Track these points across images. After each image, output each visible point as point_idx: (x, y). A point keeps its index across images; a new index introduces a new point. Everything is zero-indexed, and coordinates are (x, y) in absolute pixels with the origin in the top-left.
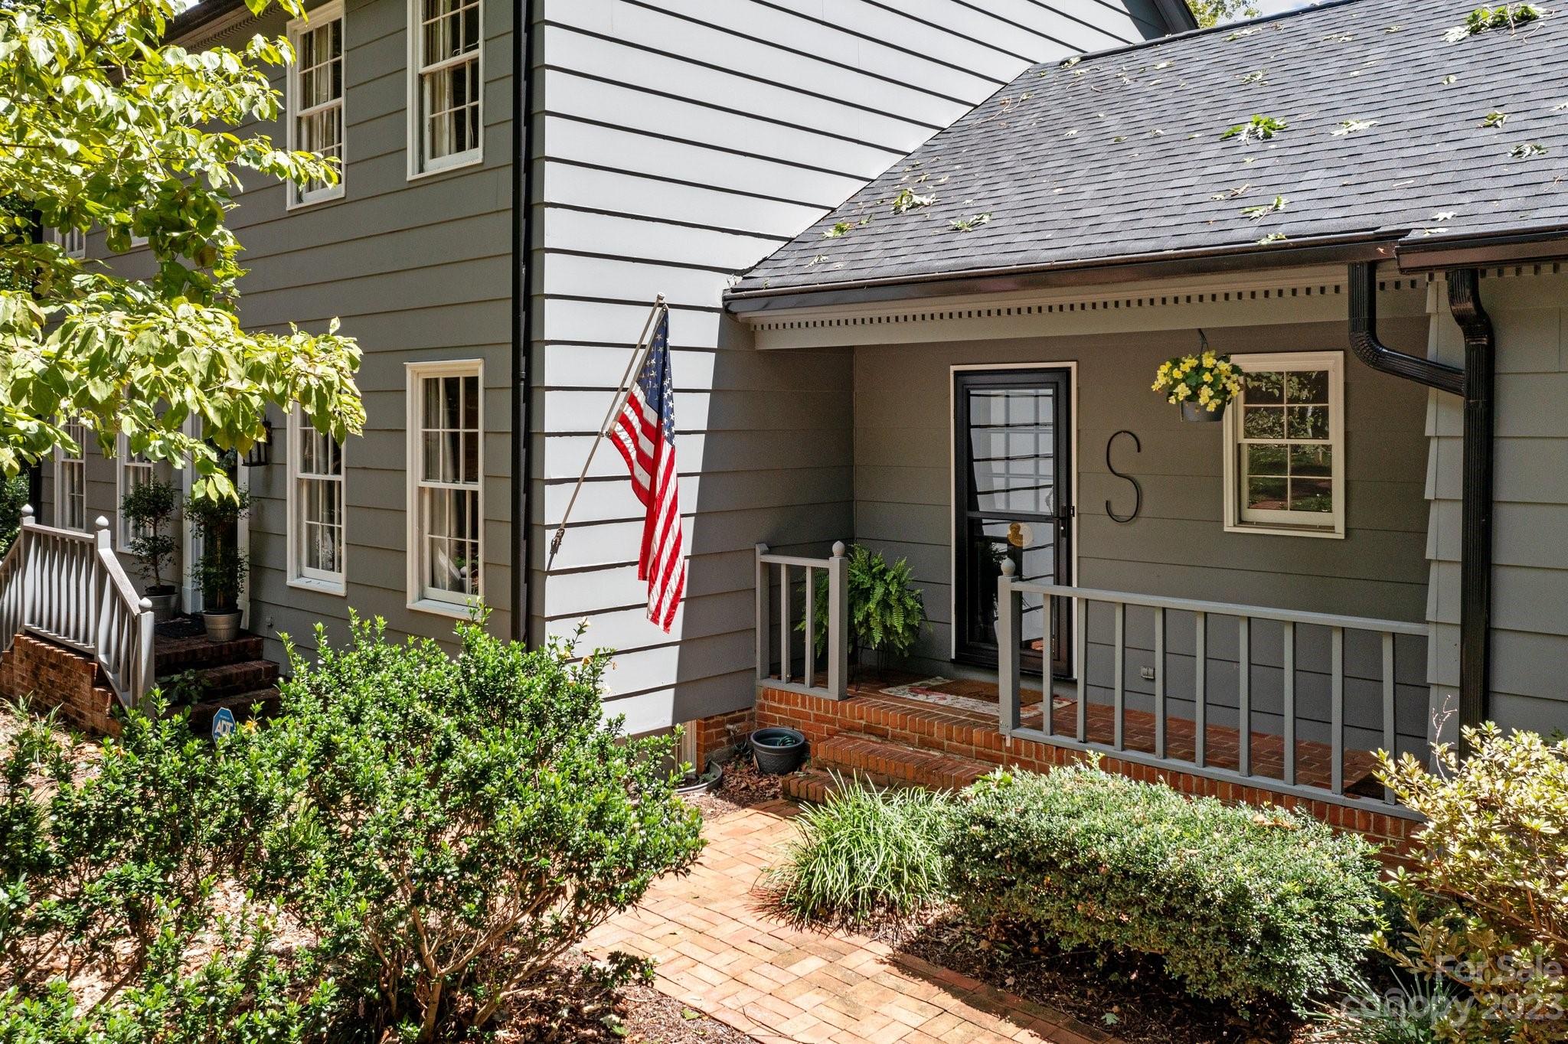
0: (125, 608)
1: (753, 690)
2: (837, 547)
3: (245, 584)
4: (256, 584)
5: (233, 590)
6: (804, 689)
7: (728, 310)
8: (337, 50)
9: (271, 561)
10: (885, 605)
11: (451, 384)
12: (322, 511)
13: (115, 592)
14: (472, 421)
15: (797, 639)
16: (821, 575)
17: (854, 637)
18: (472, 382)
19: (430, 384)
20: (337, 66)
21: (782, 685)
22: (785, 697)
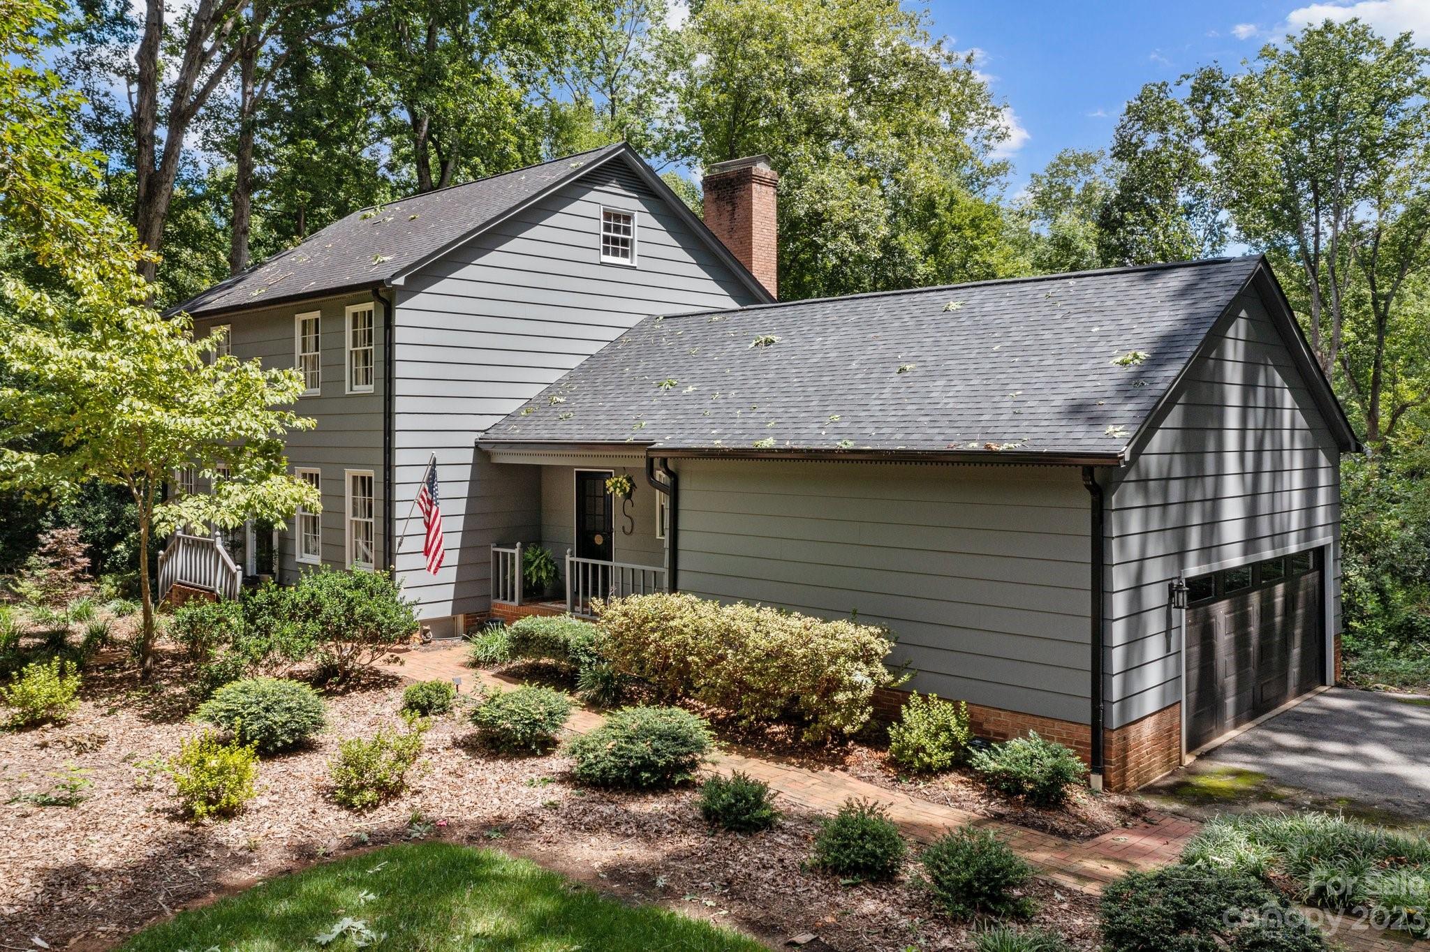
0: (229, 570)
1: (489, 605)
2: (518, 544)
3: (276, 561)
4: (281, 562)
5: (271, 564)
6: (508, 603)
7: (477, 447)
8: (317, 332)
9: (289, 551)
10: (539, 568)
11: (363, 478)
12: (311, 529)
13: (224, 563)
14: (370, 495)
15: (505, 581)
16: (513, 555)
17: (525, 580)
18: (370, 479)
19: (355, 478)
20: (317, 338)
21: (500, 601)
22: (501, 606)
